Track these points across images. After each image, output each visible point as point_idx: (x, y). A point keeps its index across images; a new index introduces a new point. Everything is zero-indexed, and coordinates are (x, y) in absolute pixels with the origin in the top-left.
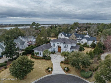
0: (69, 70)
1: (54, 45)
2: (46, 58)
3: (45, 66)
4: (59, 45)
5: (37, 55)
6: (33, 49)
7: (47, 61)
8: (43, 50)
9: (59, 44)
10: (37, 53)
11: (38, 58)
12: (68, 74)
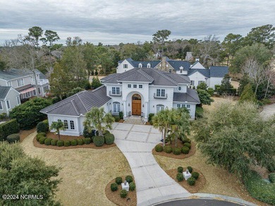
0: (196, 177)
1: (117, 92)
2: (96, 139)
3: (98, 171)
4: (135, 90)
5: (62, 132)
6: (40, 109)
7: (104, 151)
8: (80, 110)
9: (135, 86)
10: (59, 126)
11: (66, 141)
12: (200, 195)
